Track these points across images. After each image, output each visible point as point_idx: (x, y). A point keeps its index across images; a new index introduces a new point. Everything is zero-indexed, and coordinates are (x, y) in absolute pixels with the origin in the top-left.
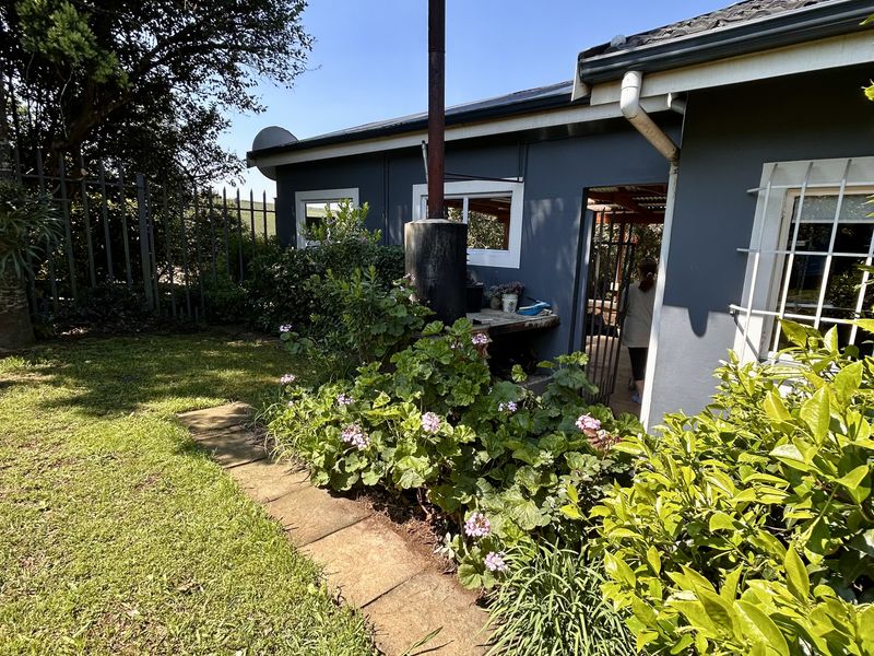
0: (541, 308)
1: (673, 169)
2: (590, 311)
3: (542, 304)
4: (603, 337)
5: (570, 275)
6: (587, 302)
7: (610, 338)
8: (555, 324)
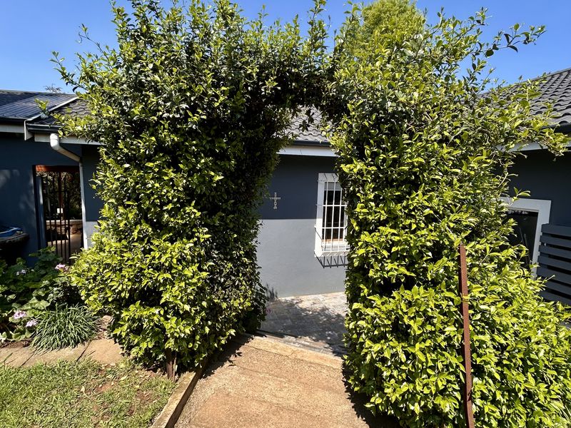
0: (15, 231)
1: (80, 165)
2: (48, 227)
3: (15, 229)
4: (59, 242)
5: (32, 211)
6: (45, 223)
7: (63, 241)
8: (26, 239)
